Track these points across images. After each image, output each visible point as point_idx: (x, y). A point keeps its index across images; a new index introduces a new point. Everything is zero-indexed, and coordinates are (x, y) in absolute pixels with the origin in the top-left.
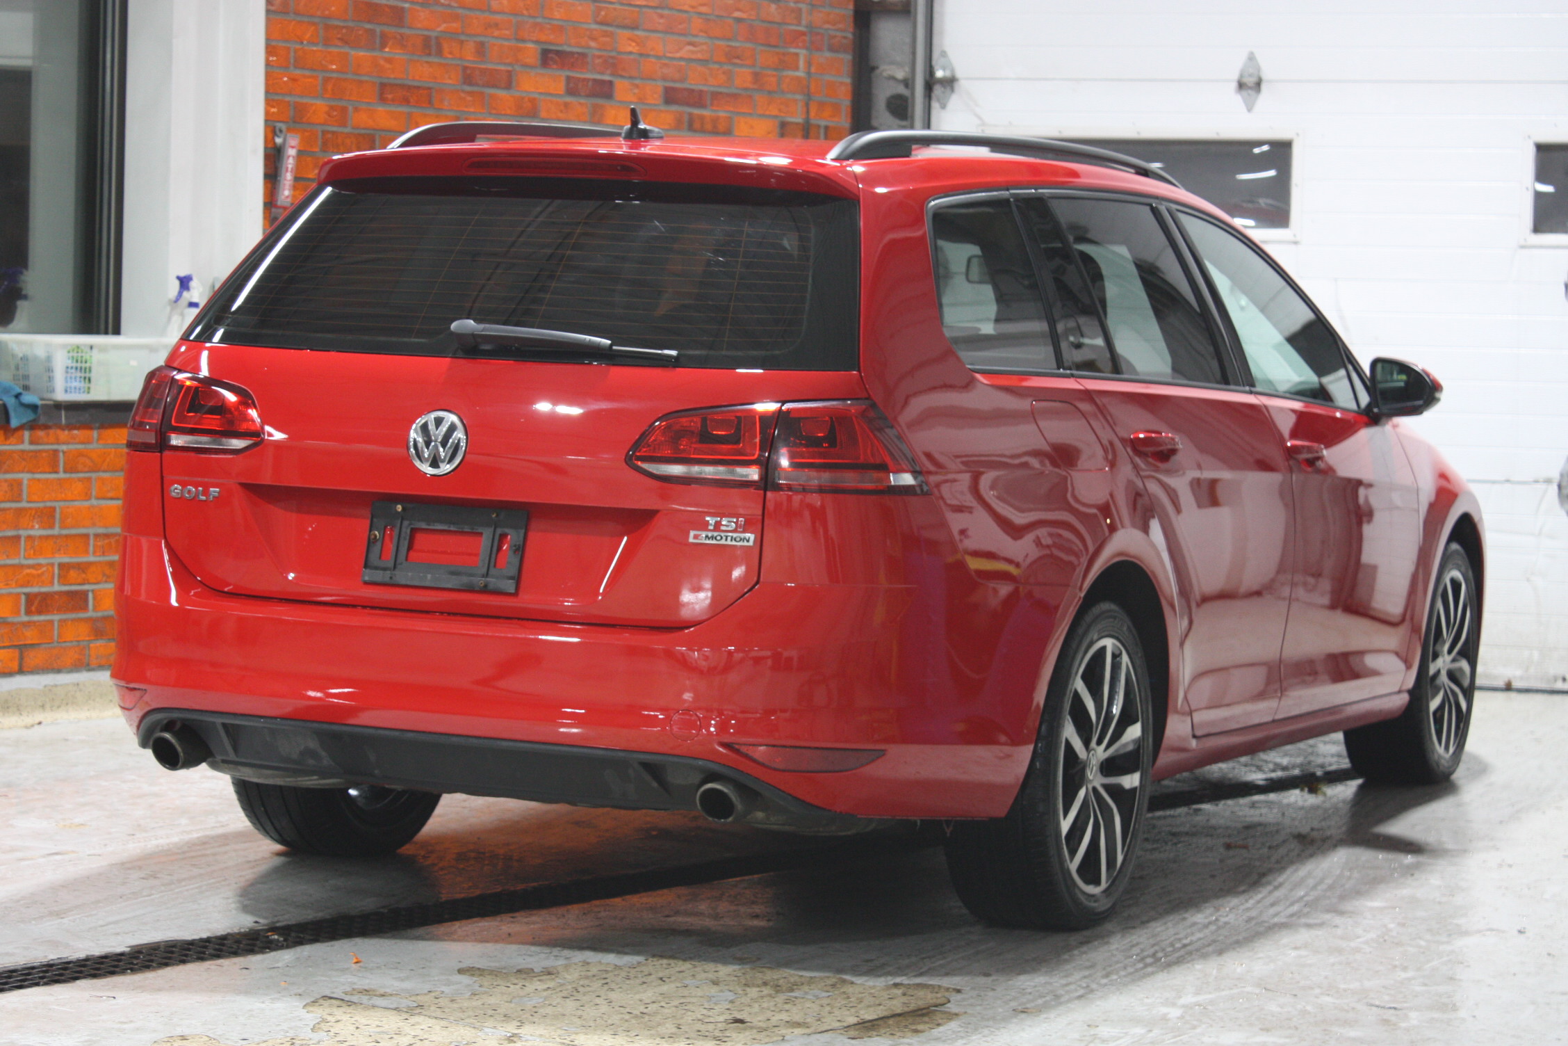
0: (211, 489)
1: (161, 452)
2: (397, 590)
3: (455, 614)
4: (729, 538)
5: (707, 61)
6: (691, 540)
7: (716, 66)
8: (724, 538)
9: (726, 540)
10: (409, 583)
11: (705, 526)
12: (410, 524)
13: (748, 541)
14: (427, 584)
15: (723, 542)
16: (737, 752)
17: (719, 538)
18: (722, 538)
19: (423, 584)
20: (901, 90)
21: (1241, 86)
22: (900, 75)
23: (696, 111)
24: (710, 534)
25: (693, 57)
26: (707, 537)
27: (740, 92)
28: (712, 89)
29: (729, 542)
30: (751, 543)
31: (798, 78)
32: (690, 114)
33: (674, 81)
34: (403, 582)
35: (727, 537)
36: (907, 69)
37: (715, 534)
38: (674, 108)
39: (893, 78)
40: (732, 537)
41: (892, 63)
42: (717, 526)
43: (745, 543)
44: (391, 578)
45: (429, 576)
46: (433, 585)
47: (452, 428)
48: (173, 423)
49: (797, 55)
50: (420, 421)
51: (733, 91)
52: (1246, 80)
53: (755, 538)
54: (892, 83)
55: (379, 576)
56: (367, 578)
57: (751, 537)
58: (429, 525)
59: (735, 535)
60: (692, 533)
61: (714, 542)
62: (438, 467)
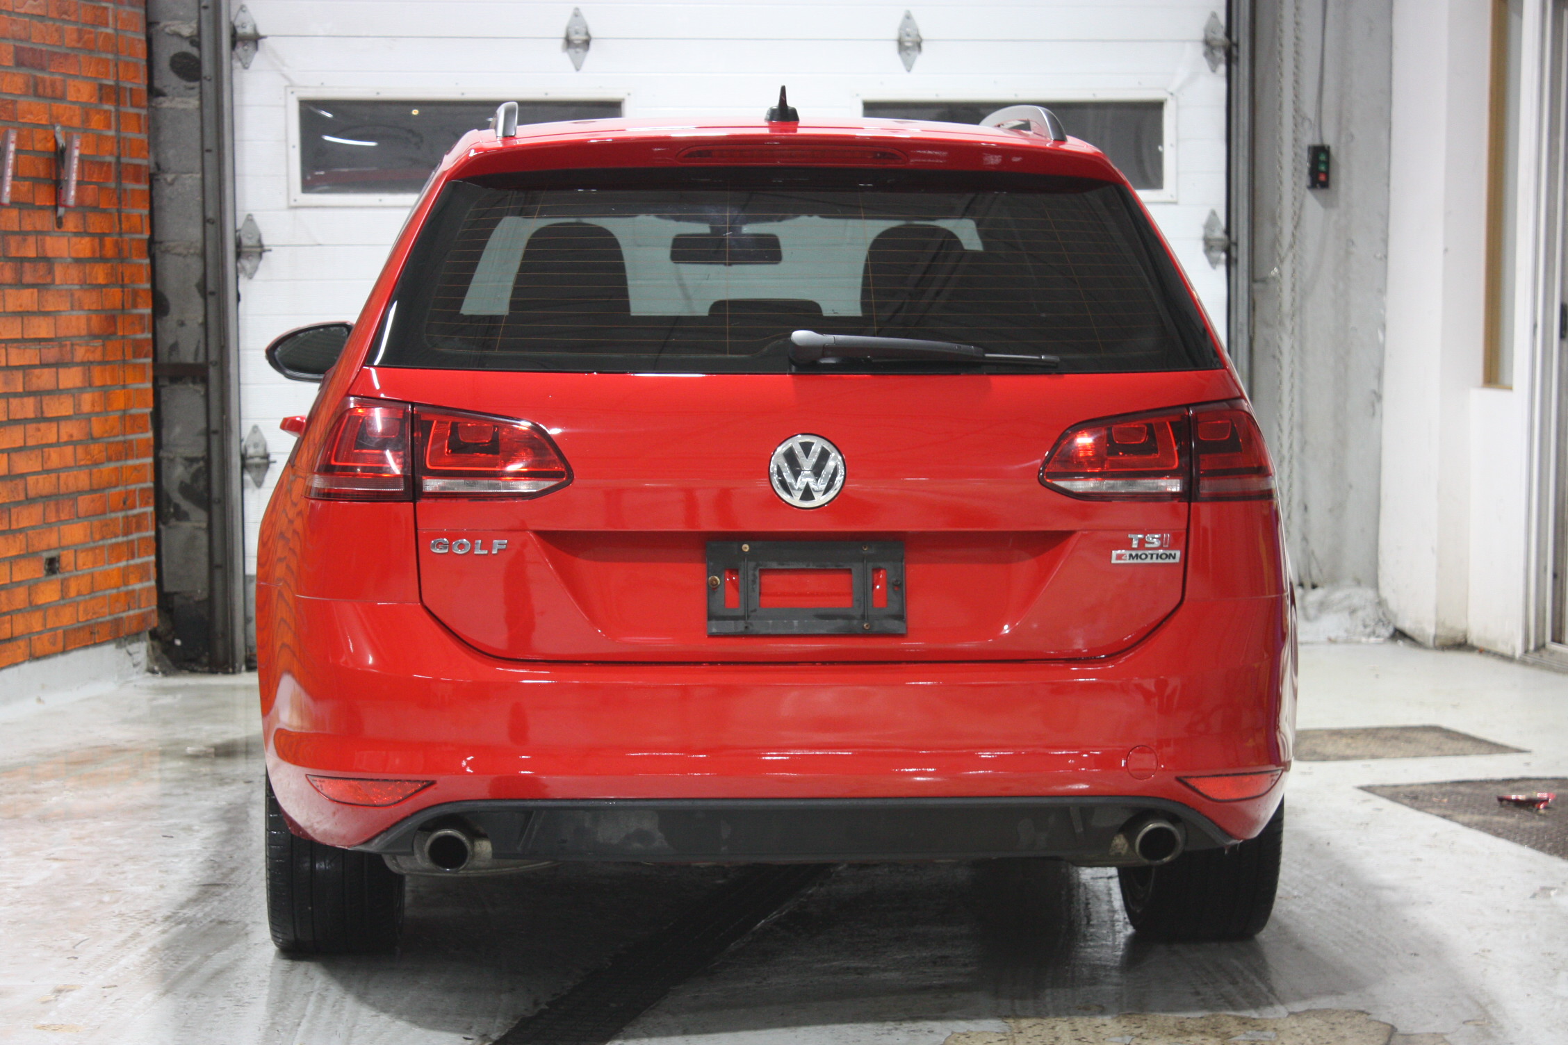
0: (495, 541)
1: (414, 501)
2: (755, 640)
3: (832, 663)
4: (1155, 556)
5: (43, 16)
6: (1114, 561)
7: (51, 23)
8: (1149, 556)
9: (1152, 558)
10: (770, 631)
11: (1127, 545)
12: (758, 565)
13: (1174, 558)
14: (795, 631)
15: (1148, 561)
16: (1186, 784)
17: (1143, 556)
18: (1147, 556)
19: (789, 632)
20: (187, 48)
21: (569, 42)
22: (187, 31)
23: (39, 74)
24: (1134, 553)
25: (34, 12)
26: (1131, 555)
27: (68, 51)
28: (49, 49)
29: (1154, 560)
30: (1177, 560)
31: (107, 35)
32: (35, 77)
33: (21, 40)
34: (763, 631)
35: (1152, 555)
36: (194, 25)
37: (1140, 553)
38: (23, 70)
39: (179, 35)
40: (1157, 555)
41: (175, 18)
42: (1142, 543)
43: (1171, 561)
44: (746, 627)
45: (796, 622)
46: (802, 632)
47: (824, 455)
48: (429, 466)
49: (106, 9)
50: (781, 449)
51: (63, 50)
52: (574, 37)
53: (1181, 555)
54: (175, 40)
55: (730, 627)
56: (714, 630)
57: (1178, 553)
58: (783, 565)
59: (1161, 551)
60: (1115, 553)
61: (1139, 561)
62: (813, 498)
